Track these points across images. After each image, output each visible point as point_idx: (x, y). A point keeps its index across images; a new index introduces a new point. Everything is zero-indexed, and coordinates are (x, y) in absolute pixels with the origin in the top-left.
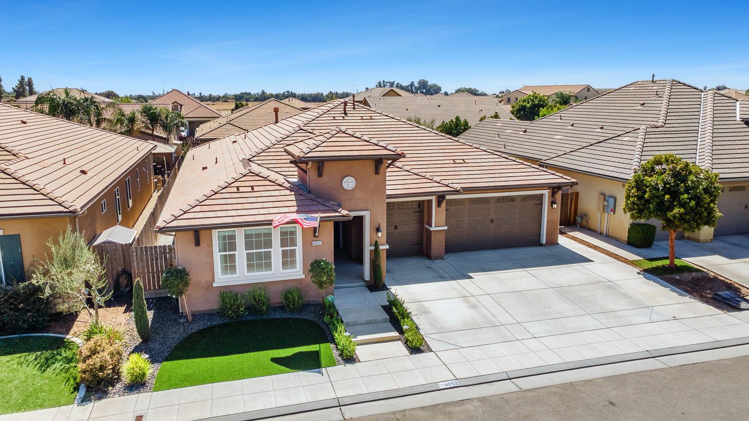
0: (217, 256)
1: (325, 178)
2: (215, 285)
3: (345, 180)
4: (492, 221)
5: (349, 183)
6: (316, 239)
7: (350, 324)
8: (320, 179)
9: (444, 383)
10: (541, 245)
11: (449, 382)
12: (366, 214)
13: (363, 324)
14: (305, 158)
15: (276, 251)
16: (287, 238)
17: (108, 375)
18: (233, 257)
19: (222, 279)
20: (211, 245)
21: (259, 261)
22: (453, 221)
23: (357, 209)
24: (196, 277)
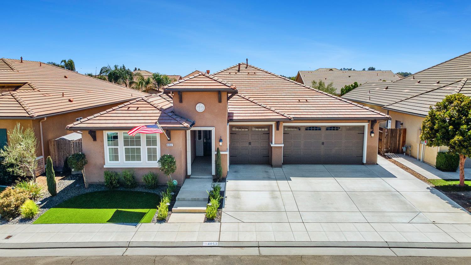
0: (107, 148)
1: (185, 104)
2: (105, 167)
3: (198, 105)
4: (323, 143)
5: (200, 108)
6: (169, 142)
7: (180, 199)
8: (181, 104)
9: (208, 243)
10: (363, 164)
11: (211, 242)
12: (213, 129)
13: (189, 200)
14: (168, 89)
15: (144, 148)
16: (151, 141)
17: (12, 210)
18: (116, 150)
19: (109, 164)
20: (102, 141)
21: (133, 155)
22: (292, 141)
23: (206, 126)
24: (93, 159)
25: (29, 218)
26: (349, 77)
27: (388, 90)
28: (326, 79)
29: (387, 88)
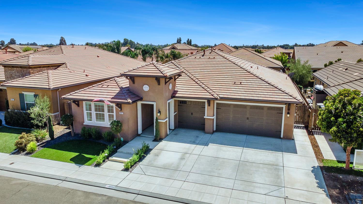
0: (85, 112)
1: (136, 85)
2: (84, 124)
3: (145, 86)
5: (146, 88)
6: (121, 111)
7: (120, 152)
8: (134, 84)
10: (280, 138)
11: (111, 186)
12: (154, 104)
13: (125, 153)
15: (106, 114)
16: (110, 110)
17: (23, 147)
18: (91, 113)
19: (87, 122)
20: (83, 107)
21: (100, 117)
23: (150, 101)
24: (78, 118)
25: (30, 153)
26: (342, 52)
27: (347, 71)
28: (317, 54)
29: (346, 69)
